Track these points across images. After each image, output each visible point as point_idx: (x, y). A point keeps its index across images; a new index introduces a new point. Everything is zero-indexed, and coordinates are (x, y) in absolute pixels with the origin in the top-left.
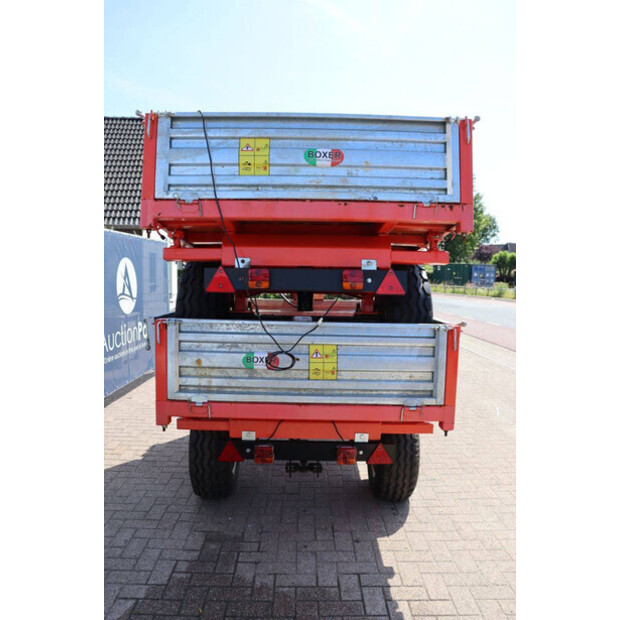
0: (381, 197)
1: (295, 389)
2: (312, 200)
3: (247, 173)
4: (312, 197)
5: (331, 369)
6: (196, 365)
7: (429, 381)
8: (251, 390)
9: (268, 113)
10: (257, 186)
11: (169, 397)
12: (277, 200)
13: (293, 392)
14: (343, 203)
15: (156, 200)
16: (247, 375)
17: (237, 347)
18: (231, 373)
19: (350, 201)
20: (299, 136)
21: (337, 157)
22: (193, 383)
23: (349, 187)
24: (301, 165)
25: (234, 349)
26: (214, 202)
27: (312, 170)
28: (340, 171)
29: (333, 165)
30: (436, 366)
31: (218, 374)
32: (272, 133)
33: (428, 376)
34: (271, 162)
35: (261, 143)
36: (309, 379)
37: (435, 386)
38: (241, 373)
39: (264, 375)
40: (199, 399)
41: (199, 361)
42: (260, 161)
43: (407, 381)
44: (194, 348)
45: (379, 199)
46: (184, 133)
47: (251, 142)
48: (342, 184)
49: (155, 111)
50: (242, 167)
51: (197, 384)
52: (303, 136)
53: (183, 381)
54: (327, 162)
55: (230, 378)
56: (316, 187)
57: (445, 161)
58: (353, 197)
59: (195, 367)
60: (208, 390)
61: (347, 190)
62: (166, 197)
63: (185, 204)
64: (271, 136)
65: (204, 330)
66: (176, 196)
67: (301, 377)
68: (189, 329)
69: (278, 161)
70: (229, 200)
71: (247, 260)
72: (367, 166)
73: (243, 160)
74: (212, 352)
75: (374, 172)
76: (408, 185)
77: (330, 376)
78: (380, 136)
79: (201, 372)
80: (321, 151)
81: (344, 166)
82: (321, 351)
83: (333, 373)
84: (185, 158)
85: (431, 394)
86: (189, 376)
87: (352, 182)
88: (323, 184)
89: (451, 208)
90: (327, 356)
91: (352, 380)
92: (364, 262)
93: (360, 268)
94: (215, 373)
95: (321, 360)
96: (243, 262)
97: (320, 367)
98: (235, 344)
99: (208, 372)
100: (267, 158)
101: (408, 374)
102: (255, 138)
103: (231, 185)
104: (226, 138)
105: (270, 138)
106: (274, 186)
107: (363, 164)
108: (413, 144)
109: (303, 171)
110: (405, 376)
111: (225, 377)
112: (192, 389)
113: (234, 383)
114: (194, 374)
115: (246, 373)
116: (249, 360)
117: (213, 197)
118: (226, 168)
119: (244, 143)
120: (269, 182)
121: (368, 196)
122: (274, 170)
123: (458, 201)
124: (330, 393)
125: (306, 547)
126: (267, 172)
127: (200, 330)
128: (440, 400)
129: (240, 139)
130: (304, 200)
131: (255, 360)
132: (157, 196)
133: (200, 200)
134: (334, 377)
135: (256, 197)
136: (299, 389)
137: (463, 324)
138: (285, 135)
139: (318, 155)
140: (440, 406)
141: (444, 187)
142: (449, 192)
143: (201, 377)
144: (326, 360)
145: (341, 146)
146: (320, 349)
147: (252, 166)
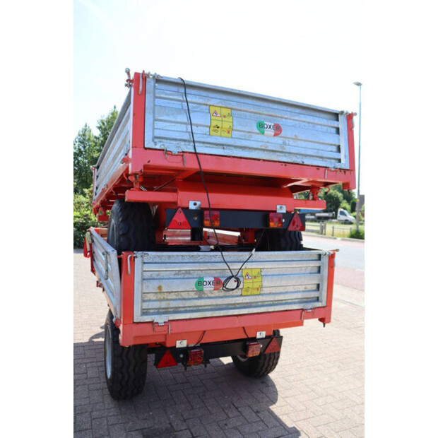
0: (306, 162)
1: (232, 304)
2: (264, 160)
3: (215, 133)
4: (265, 158)
5: (257, 286)
6: (158, 291)
7: (315, 291)
8: (200, 308)
9: (232, 90)
10: (223, 146)
11: (135, 321)
12: (241, 158)
13: (230, 306)
14: (284, 164)
15: (146, 149)
16: (197, 296)
17: (189, 273)
18: (185, 295)
19: (288, 163)
20: (253, 110)
21: (278, 129)
22: (154, 307)
23: (285, 152)
24: (254, 133)
25: (187, 276)
26: (195, 155)
27: (260, 137)
28: (278, 140)
29: (275, 135)
30: (322, 280)
31: (174, 297)
32: (234, 105)
33: (315, 287)
34: (234, 128)
35: (225, 112)
36: (241, 295)
37: (321, 294)
38: (192, 295)
39: (210, 295)
40: (161, 319)
41: (160, 288)
42: (226, 125)
43: (304, 291)
44: (154, 276)
45: (306, 163)
46: (167, 94)
47: (218, 110)
48: (281, 150)
49: (146, 72)
50: (212, 128)
51: (158, 307)
52: (255, 111)
53: (145, 305)
54: (271, 132)
55: (184, 299)
56: (264, 150)
57: (339, 140)
58: (289, 161)
59: (156, 293)
60: (166, 311)
61: (283, 154)
62: (154, 147)
63: (172, 155)
64: (233, 107)
65: (163, 261)
66: (162, 147)
67: (237, 294)
68: (151, 261)
69: (239, 128)
70: (205, 154)
71: (198, 203)
72: (296, 139)
73: (214, 123)
74: (170, 279)
75: (299, 143)
76: (320, 155)
77: (256, 292)
78: (302, 118)
79: (161, 296)
80: (268, 123)
81: (281, 137)
82: (250, 274)
83: (258, 289)
84: (168, 115)
85: (318, 299)
86: (150, 300)
87: (287, 149)
88: (269, 148)
89: (345, 172)
90: (255, 277)
91: (270, 294)
92: (278, 207)
93: (275, 211)
94: (173, 296)
95: (251, 281)
96: (195, 204)
97: (250, 286)
98: (188, 272)
99: (166, 296)
100: (231, 124)
101: (304, 287)
102: (221, 107)
103: (204, 143)
104: (200, 104)
105: (231, 109)
106: (236, 147)
107: (294, 137)
108: (320, 127)
109: (255, 137)
110: (302, 288)
111: (179, 299)
112: (152, 311)
113: (188, 303)
114: (155, 298)
115: (196, 294)
116: (200, 283)
117: (193, 151)
118: (199, 128)
119: (212, 109)
120: (232, 143)
121: (299, 160)
122: (235, 134)
123: (348, 168)
124: (256, 305)
125: (226, 424)
126: (230, 135)
127: (160, 261)
128: (323, 303)
129: (210, 106)
130: (259, 160)
131: (205, 283)
132: (146, 146)
133: (183, 152)
134: (258, 293)
135: (225, 154)
136: (234, 304)
137: (337, 250)
138: (243, 108)
139: (266, 126)
140: (324, 307)
141: (339, 158)
142: (342, 162)
143: (160, 300)
144: (255, 280)
145: (281, 122)
146: (249, 272)
147: (219, 129)
